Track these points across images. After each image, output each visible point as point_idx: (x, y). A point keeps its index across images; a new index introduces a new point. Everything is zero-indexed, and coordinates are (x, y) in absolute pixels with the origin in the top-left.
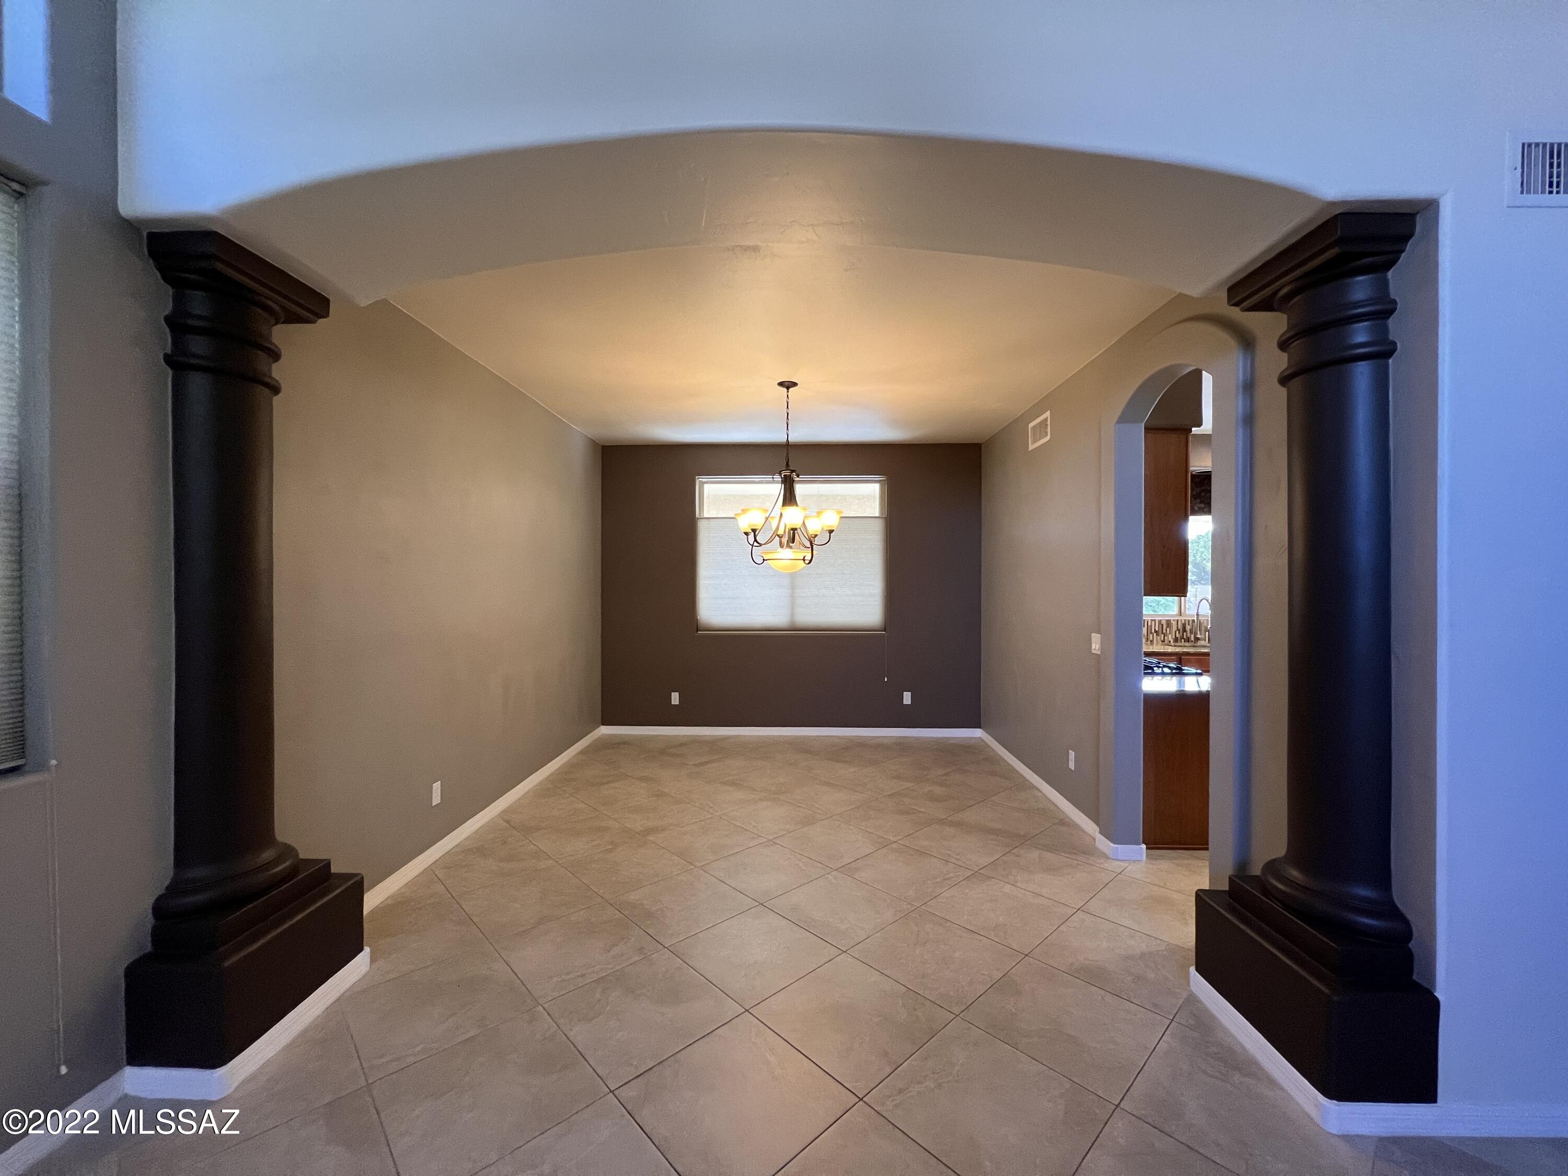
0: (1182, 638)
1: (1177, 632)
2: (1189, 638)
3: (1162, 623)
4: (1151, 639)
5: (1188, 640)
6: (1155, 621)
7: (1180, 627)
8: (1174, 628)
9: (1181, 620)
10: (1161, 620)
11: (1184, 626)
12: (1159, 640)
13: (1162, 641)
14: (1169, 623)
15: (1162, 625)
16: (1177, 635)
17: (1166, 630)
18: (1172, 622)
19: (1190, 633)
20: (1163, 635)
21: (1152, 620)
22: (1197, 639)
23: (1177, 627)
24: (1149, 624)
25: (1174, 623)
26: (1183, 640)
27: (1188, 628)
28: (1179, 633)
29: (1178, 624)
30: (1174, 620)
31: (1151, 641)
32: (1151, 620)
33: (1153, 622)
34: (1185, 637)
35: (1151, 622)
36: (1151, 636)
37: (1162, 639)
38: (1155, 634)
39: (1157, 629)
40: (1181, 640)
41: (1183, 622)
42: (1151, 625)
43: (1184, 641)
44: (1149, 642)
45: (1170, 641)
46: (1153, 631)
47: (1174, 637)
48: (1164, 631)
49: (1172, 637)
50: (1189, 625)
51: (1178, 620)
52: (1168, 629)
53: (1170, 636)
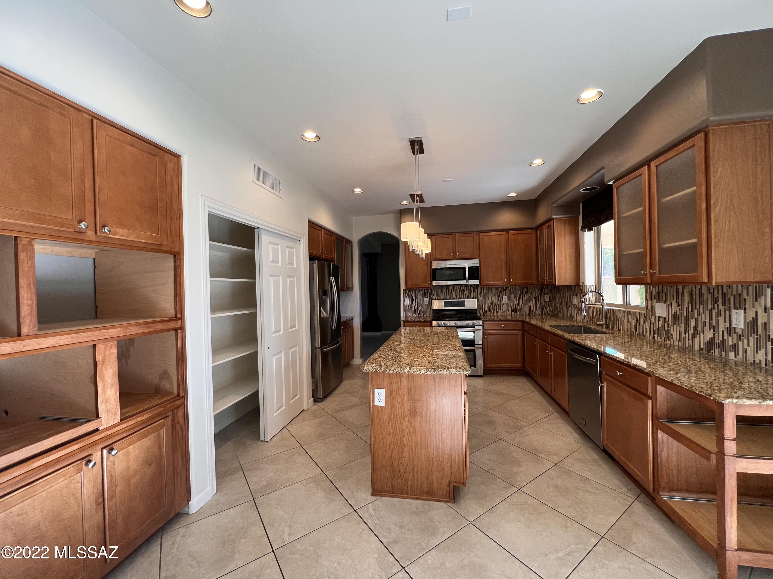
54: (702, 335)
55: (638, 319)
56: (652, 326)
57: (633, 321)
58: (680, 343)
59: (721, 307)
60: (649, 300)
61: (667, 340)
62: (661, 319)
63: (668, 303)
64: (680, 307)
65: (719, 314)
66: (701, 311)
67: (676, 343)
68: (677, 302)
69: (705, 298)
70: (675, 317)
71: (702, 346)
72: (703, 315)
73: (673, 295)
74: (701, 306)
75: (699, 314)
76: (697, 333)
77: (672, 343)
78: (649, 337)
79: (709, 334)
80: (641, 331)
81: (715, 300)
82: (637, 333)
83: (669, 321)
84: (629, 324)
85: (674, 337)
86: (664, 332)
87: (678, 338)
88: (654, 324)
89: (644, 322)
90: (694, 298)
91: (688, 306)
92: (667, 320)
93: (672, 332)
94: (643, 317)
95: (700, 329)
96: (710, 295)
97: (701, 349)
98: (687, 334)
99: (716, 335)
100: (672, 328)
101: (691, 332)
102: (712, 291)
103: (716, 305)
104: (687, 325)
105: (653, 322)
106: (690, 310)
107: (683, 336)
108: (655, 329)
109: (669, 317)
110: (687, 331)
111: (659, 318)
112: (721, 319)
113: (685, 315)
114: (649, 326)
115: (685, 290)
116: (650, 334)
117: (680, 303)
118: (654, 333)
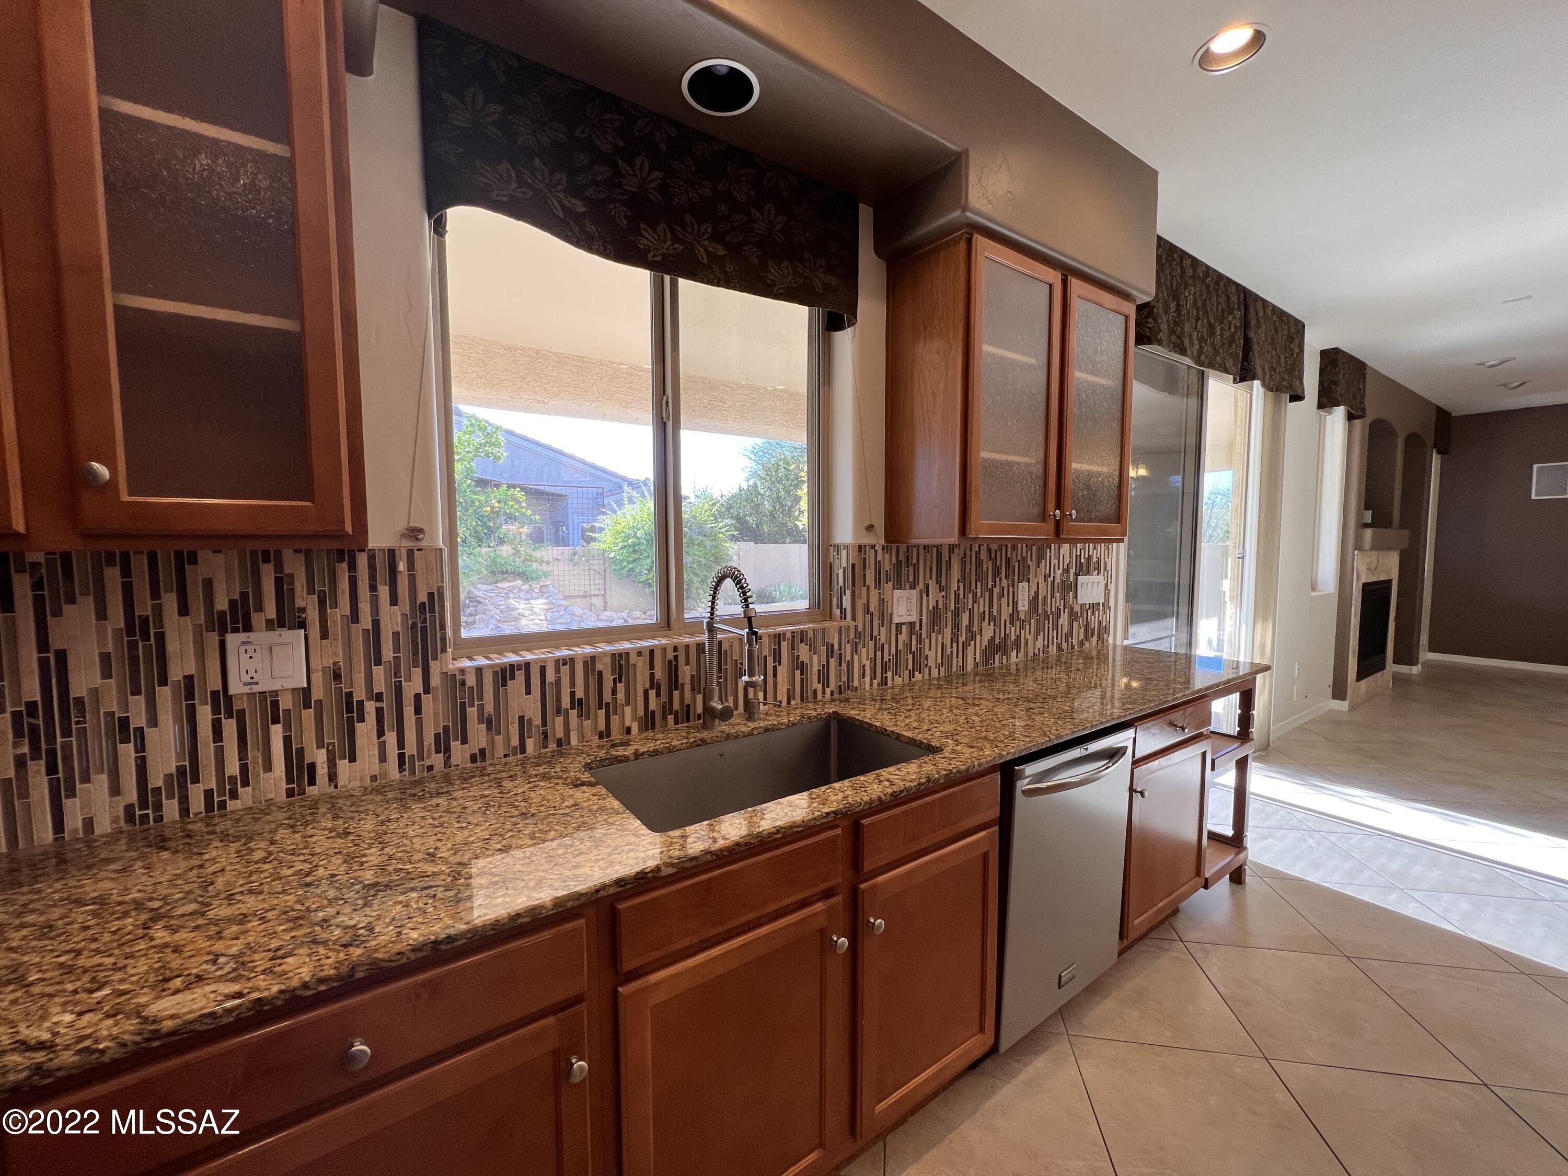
0: (667, 708)
1: (652, 693)
2: (688, 706)
3: (599, 667)
4: (560, 734)
5: (686, 714)
6: (571, 661)
7: (659, 673)
8: (641, 680)
9: (664, 649)
10: (593, 658)
11: (673, 668)
12: (588, 734)
13: (601, 736)
14: (620, 662)
15: (600, 673)
16: (653, 706)
17: (614, 692)
18: (633, 658)
19: (693, 690)
20: (602, 713)
21: (559, 663)
22: (709, 712)
23: (652, 676)
24: (550, 677)
25: (641, 664)
26: (671, 718)
27: (686, 673)
28: (658, 695)
29: (652, 667)
30: (639, 654)
31: (559, 742)
32: (557, 661)
33: (565, 669)
34: (676, 706)
35: (558, 671)
36: (559, 720)
37: (602, 726)
38: (573, 713)
39: (580, 694)
40: (664, 718)
41: (670, 655)
42: (558, 682)
43: (676, 723)
44: (552, 746)
45: (628, 731)
46: (566, 702)
47: (641, 713)
48: (607, 697)
49: (635, 711)
50: (688, 663)
51: (652, 652)
52: (620, 687)
53: (628, 710)
54: (978, 637)
55: (836, 647)
56: (879, 654)
57: (815, 657)
58: (942, 669)
59: (1005, 583)
60: (872, 585)
61: (917, 673)
62: (904, 627)
63: (921, 586)
64: (943, 593)
65: (1001, 595)
66: (979, 595)
67: (935, 673)
68: (938, 582)
69: (985, 569)
70: (935, 616)
71: (978, 660)
72: (982, 600)
73: (931, 569)
74: (979, 584)
75: (975, 601)
76: (972, 636)
77: (927, 677)
78: (871, 685)
79: (988, 632)
80: (844, 678)
81: (997, 571)
82: (828, 691)
83: (921, 629)
84: (798, 672)
85: (931, 662)
86: (910, 657)
87: (939, 661)
88: (886, 647)
89: (855, 650)
90: (967, 570)
91: (958, 587)
92: (917, 628)
93: (927, 652)
94: (852, 636)
95: (975, 629)
96: (990, 562)
97: (976, 665)
98: (955, 645)
99: (997, 630)
100: (927, 641)
101: (962, 639)
102: (993, 556)
103: (998, 579)
104: (956, 626)
105: (883, 641)
106: (961, 596)
107: (949, 652)
108: (886, 659)
109: (921, 620)
110: (955, 638)
111: (899, 626)
112: (1004, 601)
113: (952, 608)
114: (872, 655)
115: (953, 556)
116: (873, 676)
117: (943, 583)
118: (885, 669)
